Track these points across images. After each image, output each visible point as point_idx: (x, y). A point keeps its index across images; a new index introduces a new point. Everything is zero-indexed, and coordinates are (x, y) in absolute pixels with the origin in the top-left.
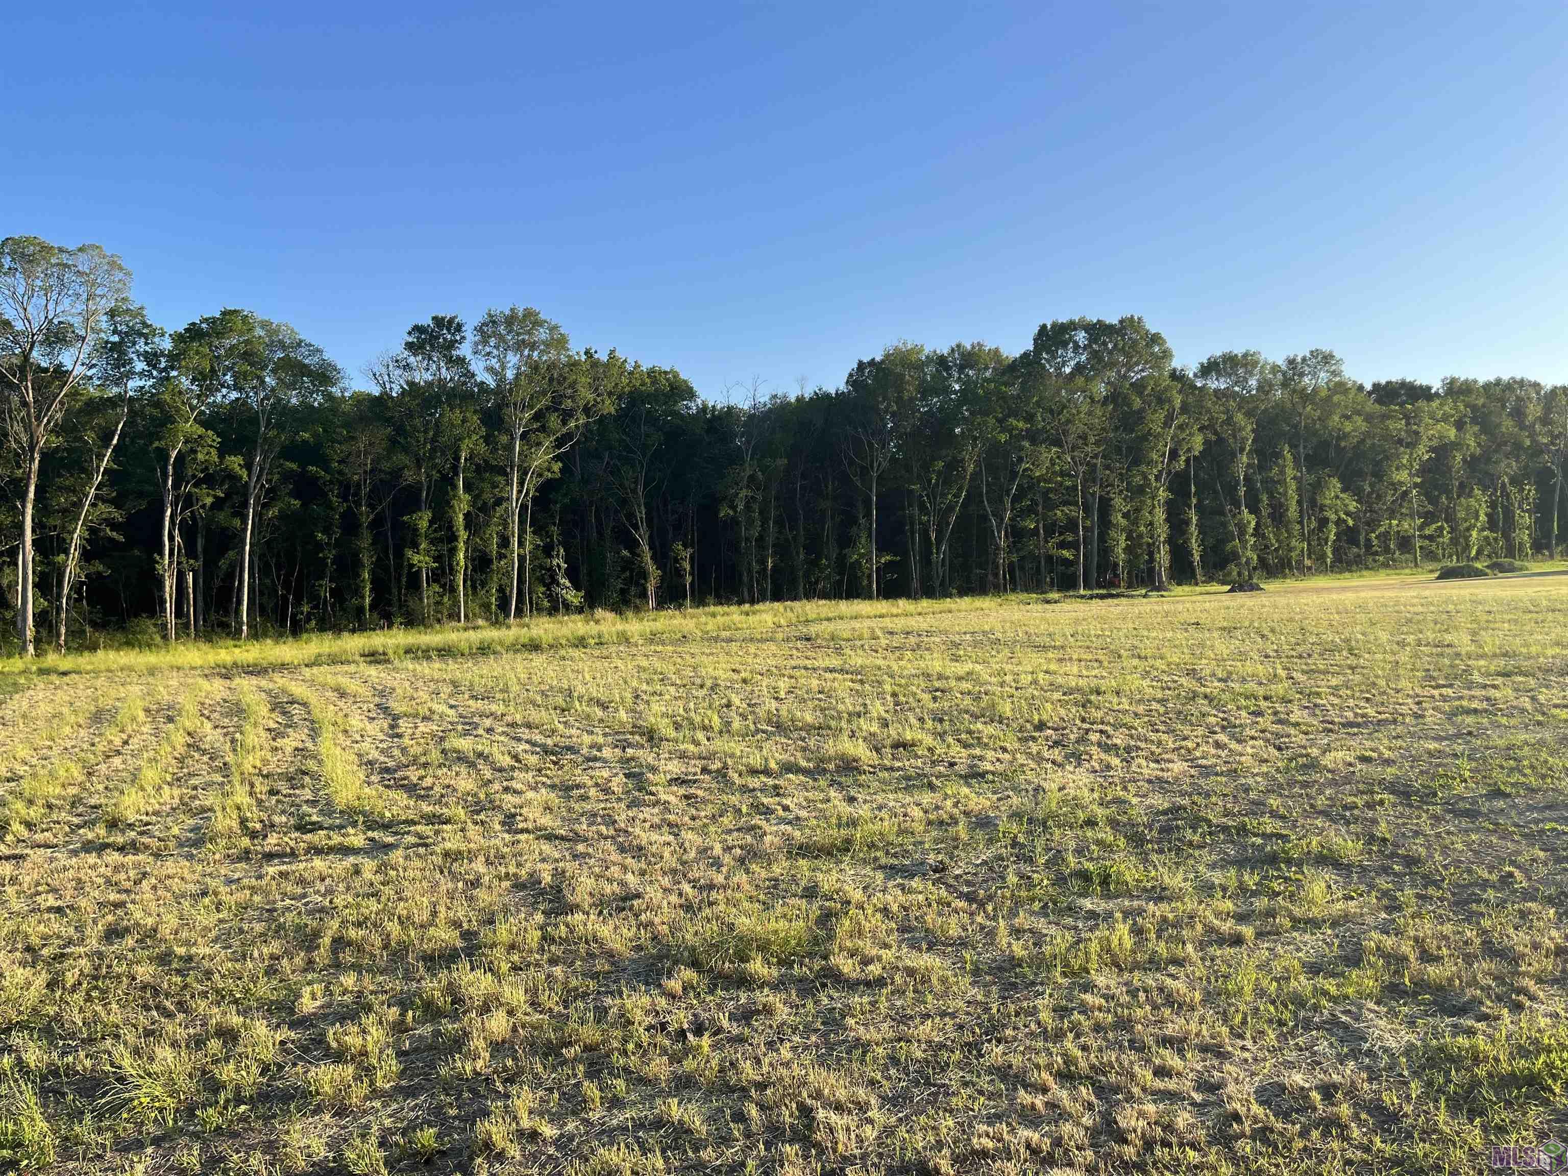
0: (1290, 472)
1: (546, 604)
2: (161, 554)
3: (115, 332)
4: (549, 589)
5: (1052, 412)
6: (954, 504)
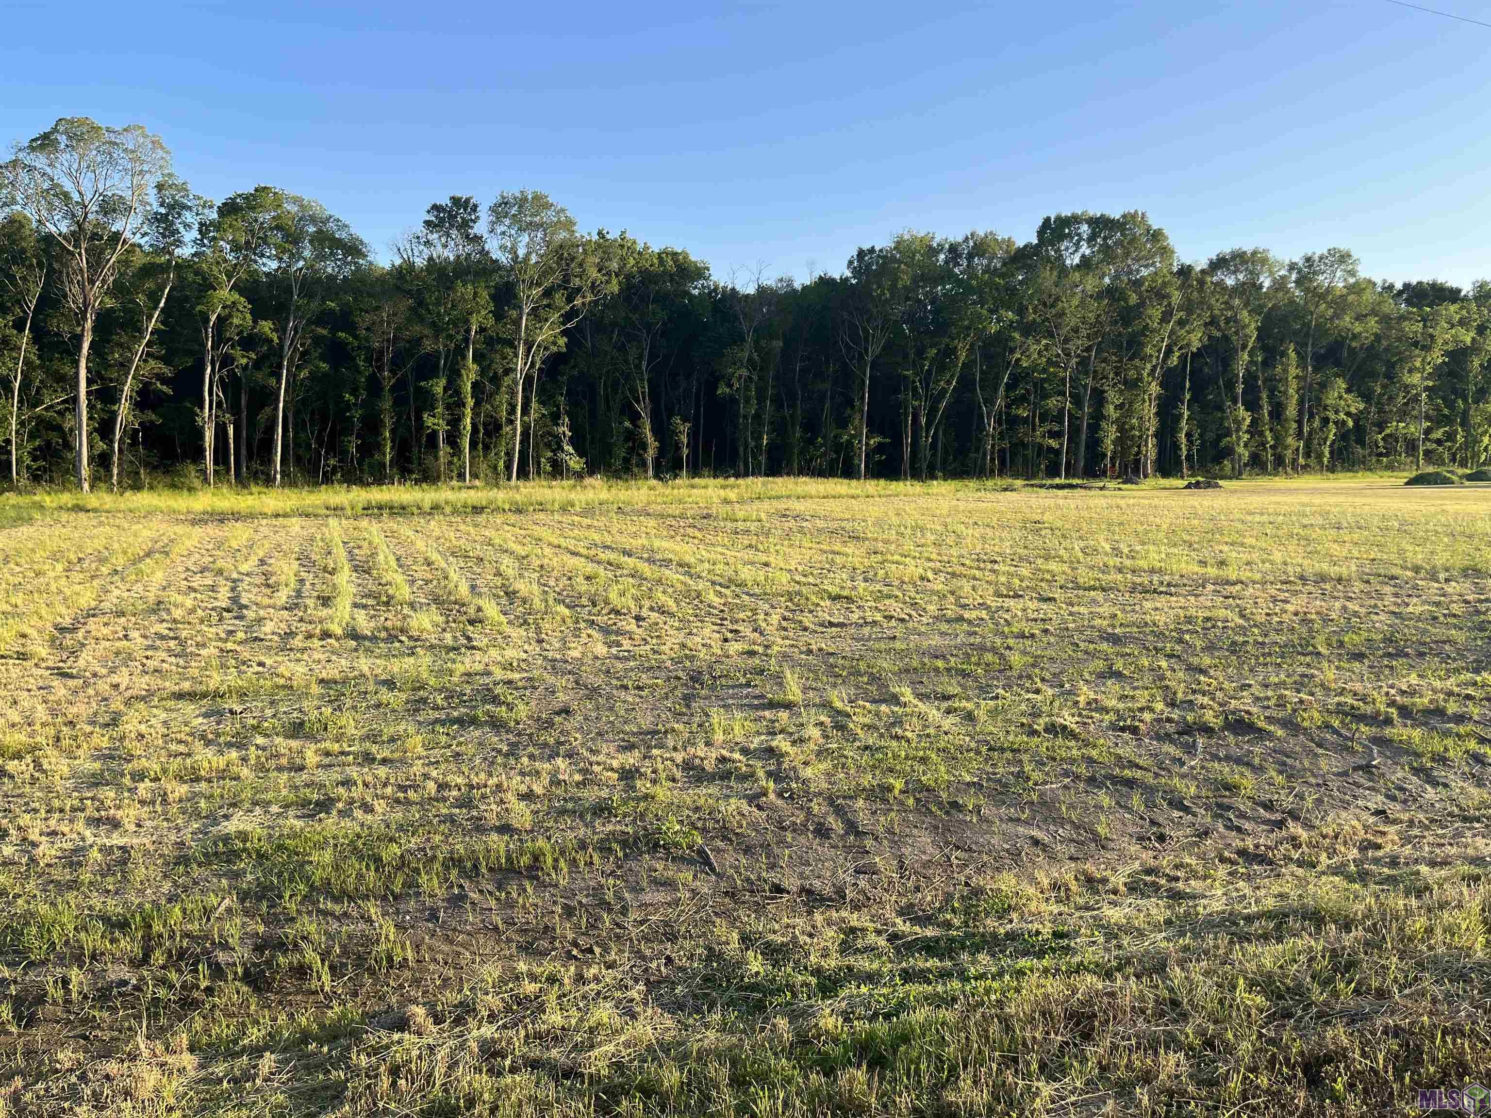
1: (549, 468)
2: (202, 408)
3: (162, 205)
4: (556, 455)
5: (1045, 305)
6: (944, 391)
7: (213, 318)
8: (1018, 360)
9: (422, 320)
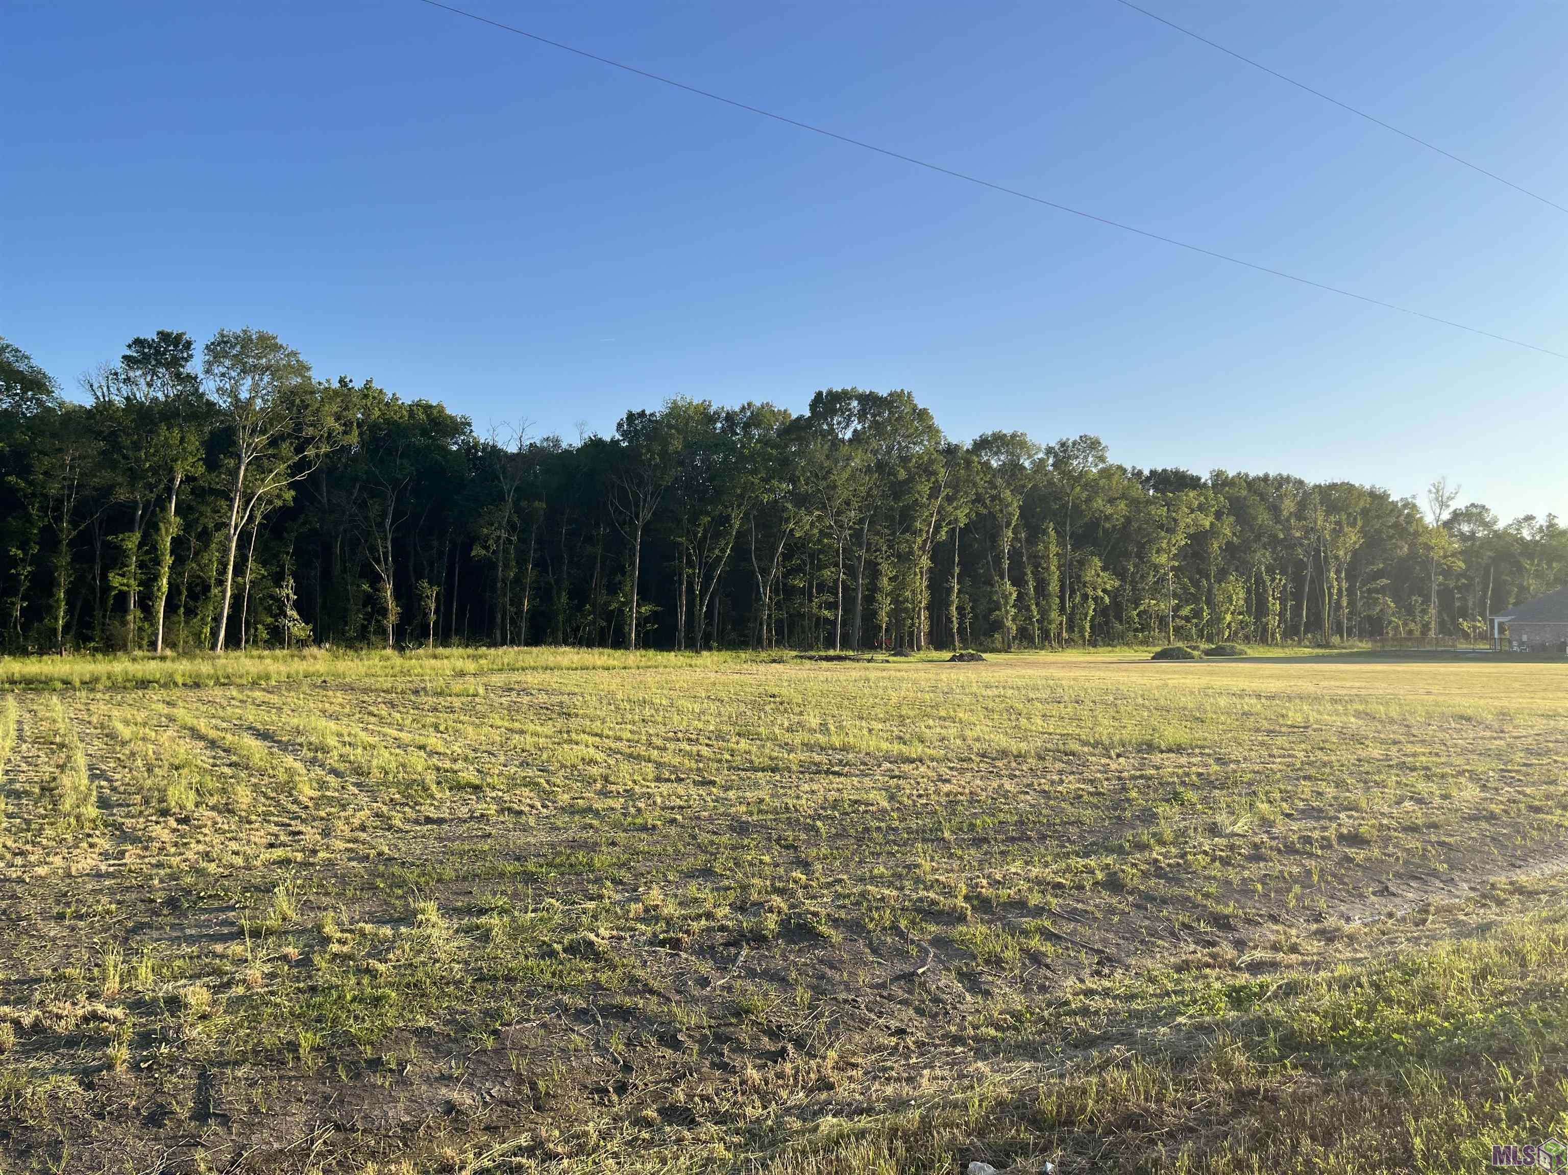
0: (1054, 549)
1: (265, 636)
4: (276, 621)
5: (817, 477)
6: (719, 559)
8: (792, 530)
9: (113, 466)
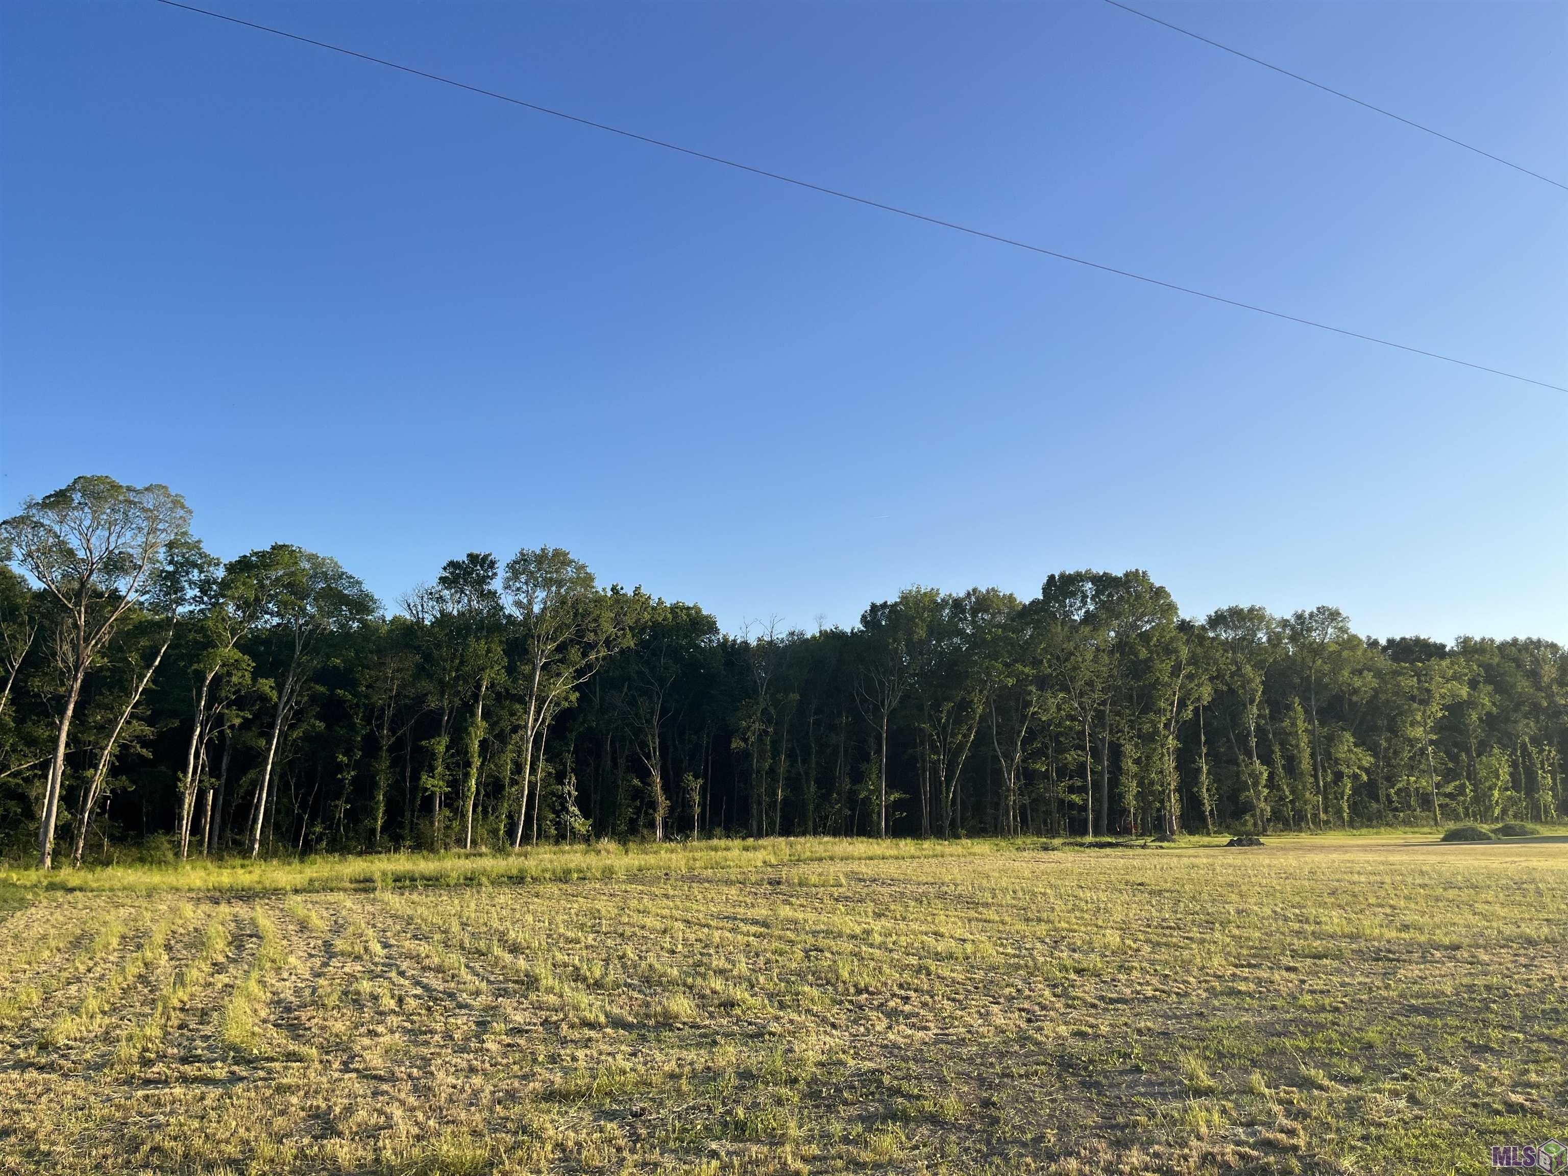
0: (1301, 725)
1: (553, 831)
2: (185, 773)
3: (171, 562)
4: (558, 816)
5: (1058, 658)
7: (210, 677)
8: (1033, 714)
9: (430, 676)
